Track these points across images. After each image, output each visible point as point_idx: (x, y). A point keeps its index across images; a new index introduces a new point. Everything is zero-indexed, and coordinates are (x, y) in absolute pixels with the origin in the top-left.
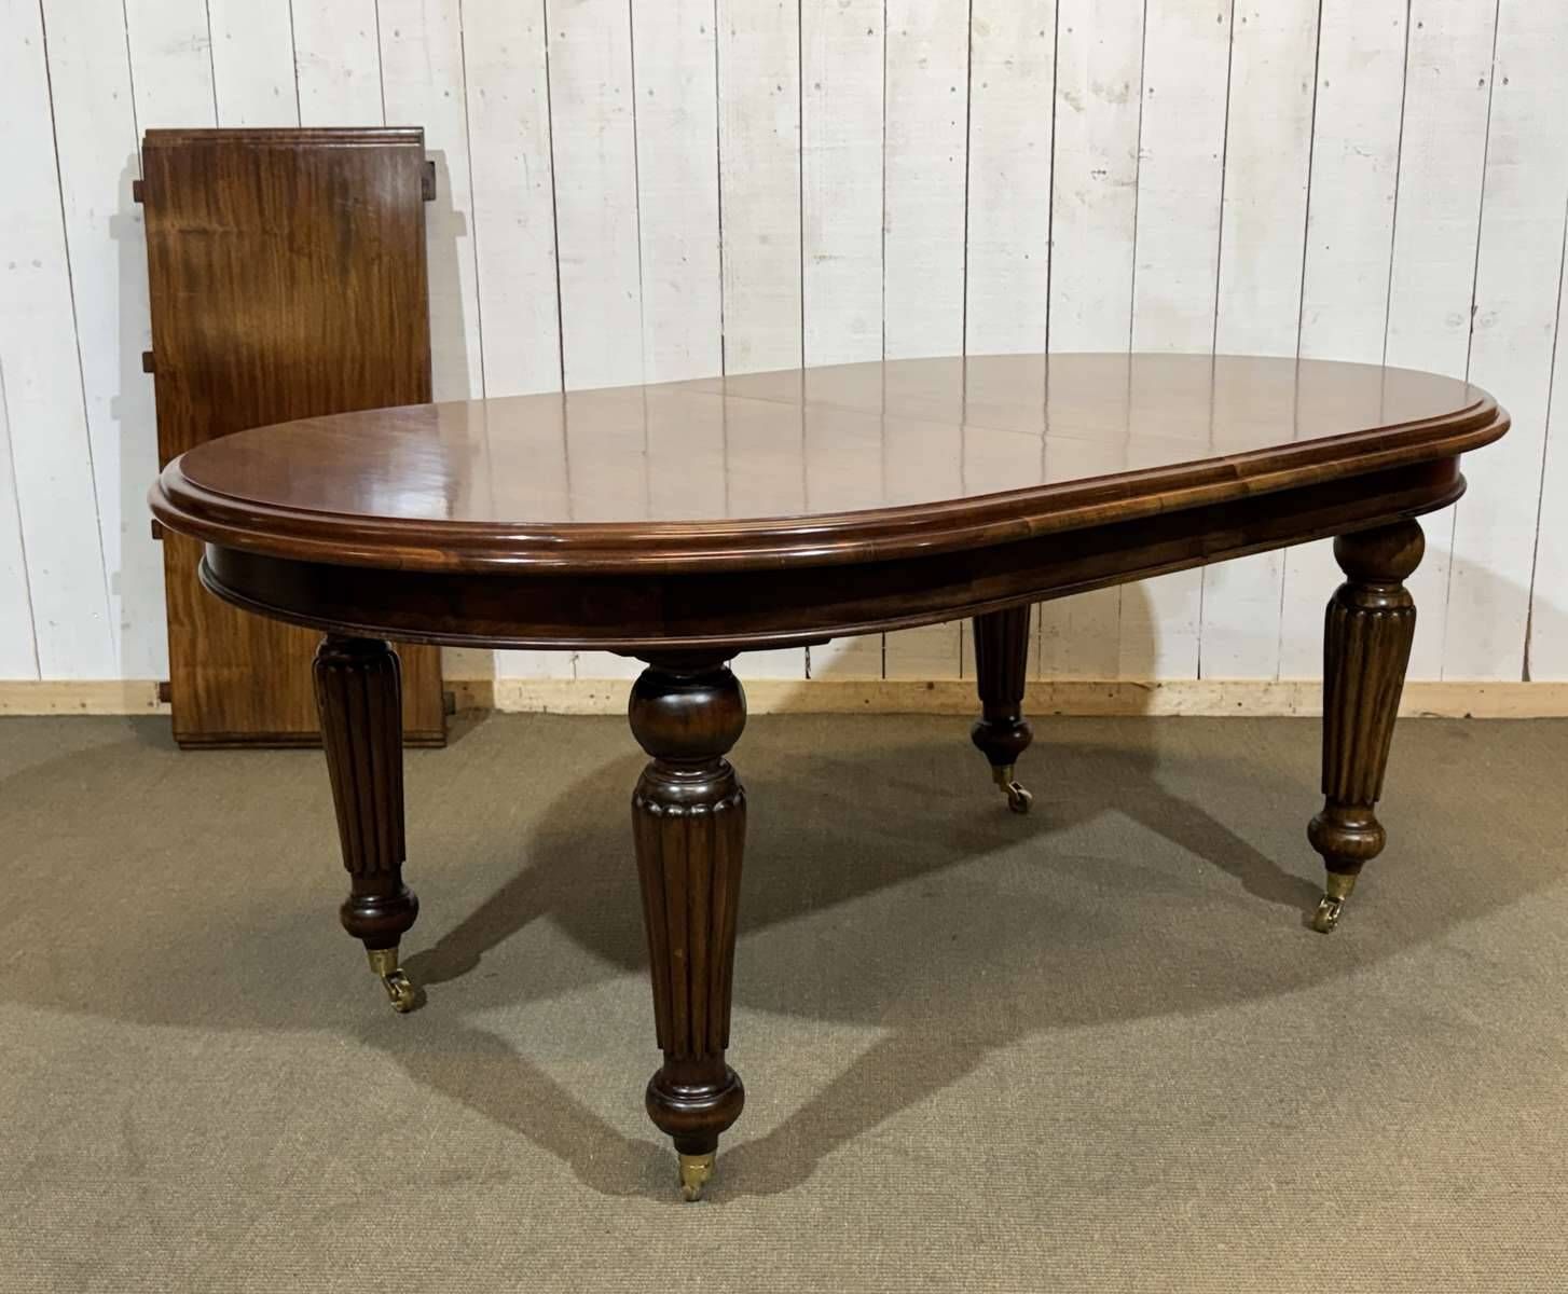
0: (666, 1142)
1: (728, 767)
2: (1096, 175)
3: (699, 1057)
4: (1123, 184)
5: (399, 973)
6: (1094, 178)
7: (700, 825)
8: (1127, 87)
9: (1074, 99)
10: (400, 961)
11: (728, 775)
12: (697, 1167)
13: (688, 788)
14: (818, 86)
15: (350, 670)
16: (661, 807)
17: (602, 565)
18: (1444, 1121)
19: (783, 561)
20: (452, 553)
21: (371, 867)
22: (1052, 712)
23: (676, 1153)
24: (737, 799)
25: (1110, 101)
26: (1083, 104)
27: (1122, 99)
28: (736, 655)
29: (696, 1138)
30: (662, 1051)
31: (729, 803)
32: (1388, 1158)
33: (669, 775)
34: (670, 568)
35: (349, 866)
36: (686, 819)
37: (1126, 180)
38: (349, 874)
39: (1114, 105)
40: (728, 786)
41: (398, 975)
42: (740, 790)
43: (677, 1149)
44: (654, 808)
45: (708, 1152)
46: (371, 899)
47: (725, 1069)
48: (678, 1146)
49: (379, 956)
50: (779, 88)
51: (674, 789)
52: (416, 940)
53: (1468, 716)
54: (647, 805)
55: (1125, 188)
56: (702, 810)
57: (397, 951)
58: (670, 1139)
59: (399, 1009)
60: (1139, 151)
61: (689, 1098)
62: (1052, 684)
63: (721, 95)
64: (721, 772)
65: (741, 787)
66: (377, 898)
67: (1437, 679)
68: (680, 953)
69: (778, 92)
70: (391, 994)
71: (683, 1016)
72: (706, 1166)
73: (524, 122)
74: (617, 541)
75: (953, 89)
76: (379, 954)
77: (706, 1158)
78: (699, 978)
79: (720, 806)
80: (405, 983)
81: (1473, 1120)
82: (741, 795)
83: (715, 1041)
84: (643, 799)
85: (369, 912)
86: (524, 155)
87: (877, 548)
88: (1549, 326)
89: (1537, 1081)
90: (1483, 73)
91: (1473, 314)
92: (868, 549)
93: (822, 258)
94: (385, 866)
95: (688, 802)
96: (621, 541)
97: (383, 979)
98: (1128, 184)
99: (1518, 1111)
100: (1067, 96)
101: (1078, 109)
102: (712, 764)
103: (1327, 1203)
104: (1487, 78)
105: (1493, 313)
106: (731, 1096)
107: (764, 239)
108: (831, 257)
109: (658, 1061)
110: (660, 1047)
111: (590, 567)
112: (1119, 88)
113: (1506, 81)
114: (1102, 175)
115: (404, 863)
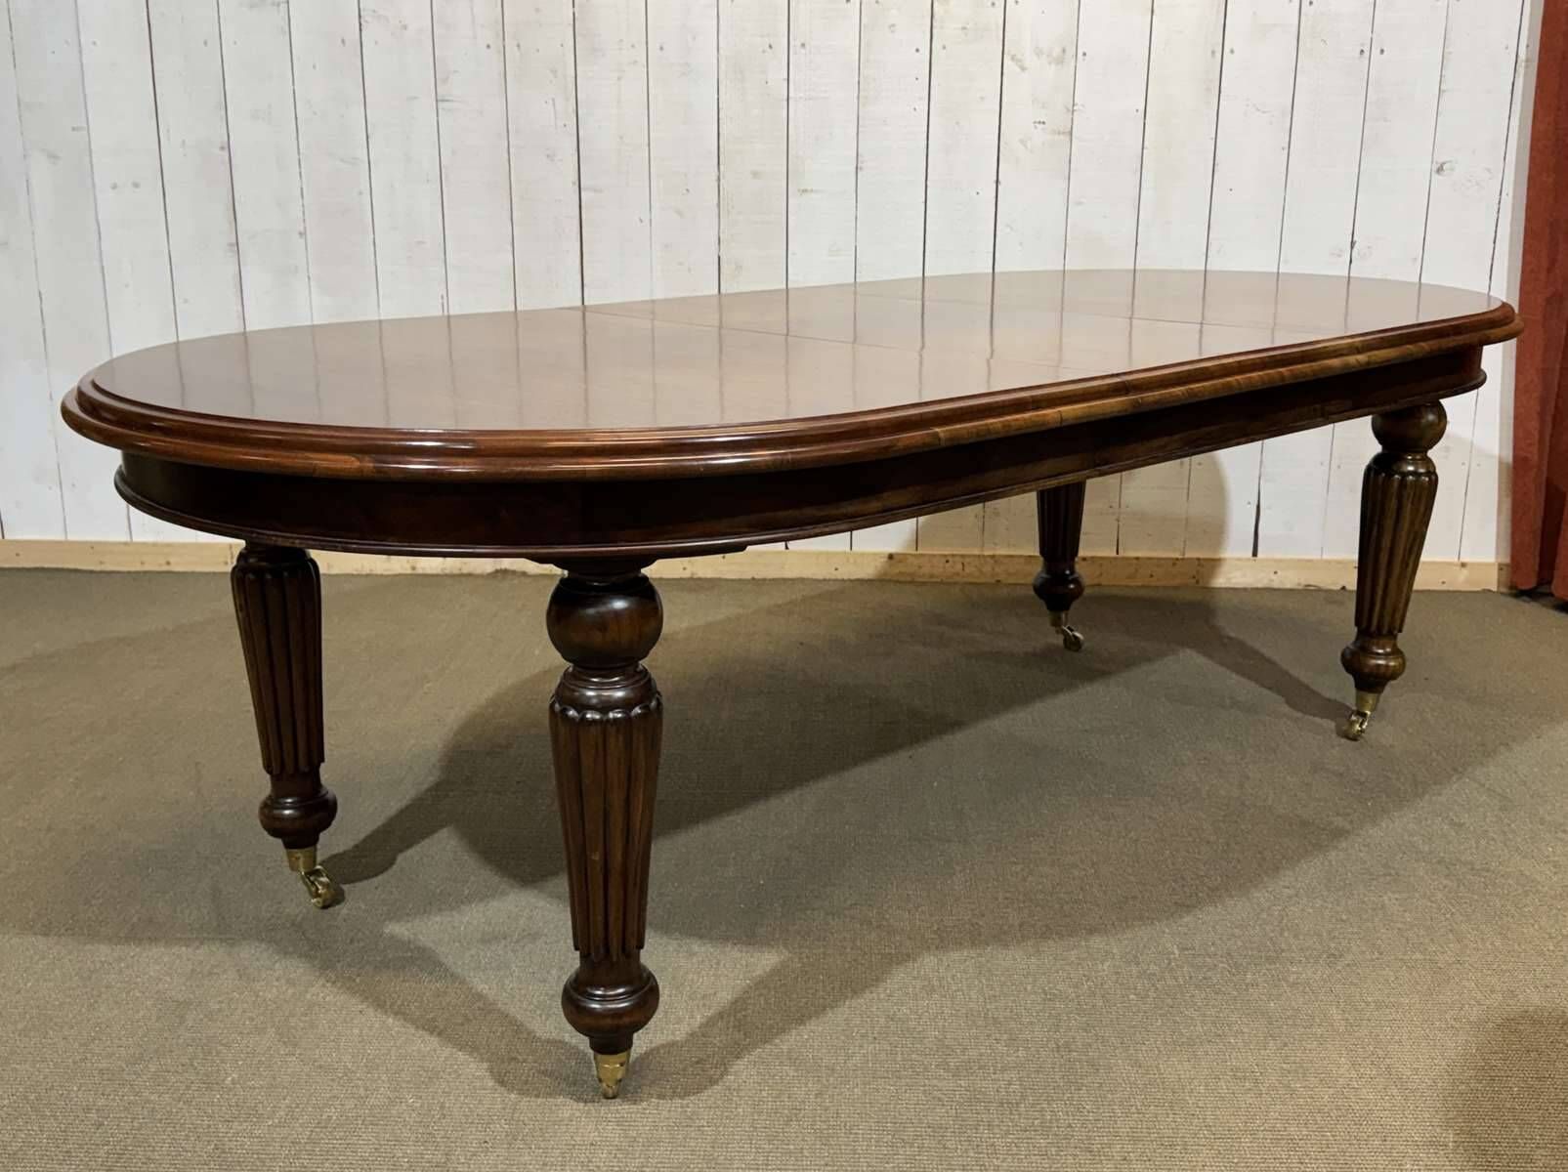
0: (582, 1042)
1: (645, 672)
2: (1037, 125)
3: (615, 959)
4: (1059, 133)
5: (318, 870)
6: (1036, 127)
7: (618, 731)
8: (1064, 51)
9: (1020, 61)
10: (319, 859)
11: (646, 679)
12: (612, 1065)
13: (606, 694)
14: (803, 45)
15: (269, 577)
16: (579, 712)
17: (521, 473)
18: (1319, 903)
19: (702, 469)
20: (367, 458)
21: (290, 768)
22: (993, 581)
23: (591, 1052)
24: (653, 704)
25: (1050, 63)
26: (1027, 64)
27: (1060, 61)
28: (653, 562)
29: (611, 1038)
30: (578, 953)
31: (646, 708)
32: (1273, 931)
33: (585, 681)
34: (588, 475)
35: (268, 768)
36: (604, 723)
37: (1062, 130)
38: (268, 776)
39: (1053, 66)
40: (645, 690)
41: (318, 873)
42: (657, 695)
43: (592, 1048)
44: (572, 713)
45: (622, 1051)
46: (289, 800)
47: (642, 969)
48: (594, 1046)
49: (299, 855)
50: (770, 47)
51: (591, 693)
52: (333, 841)
53: (1344, 588)
54: (564, 711)
55: (1062, 137)
56: (619, 715)
57: (316, 850)
58: (587, 1040)
59: (320, 905)
60: (1073, 105)
61: (604, 999)
62: (993, 557)
63: (721, 51)
64: (637, 678)
65: (659, 693)
66: (296, 799)
67: (1319, 557)
68: (597, 857)
69: (768, 50)
70: (310, 890)
71: (600, 918)
72: (622, 1065)
73: (554, 72)
74: (533, 449)
75: (917, 50)
76: (299, 853)
77: (622, 1056)
78: (615, 880)
79: (637, 710)
80: (324, 879)
81: (1343, 903)
82: (658, 700)
83: (634, 943)
84: (560, 705)
85: (287, 812)
86: (553, 100)
87: (794, 456)
88: (1415, 259)
89: (1397, 874)
90: (1362, 45)
91: (1352, 247)
92: (785, 457)
93: (805, 191)
94: (303, 766)
95: (606, 706)
96: (535, 449)
97: (302, 877)
98: (1064, 133)
99: (1380, 896)
100: (1013, 58)
101: (1023, 69)
102: (630, 670)
103: (1221, 965)
104: (1366, 49)
105: (1369, 247)
106: (646, 995)
107: (755, 175)
108: (812, 191)
109: (573, 962)
110: (576, 949)
111: (507, 473)
112: (1057, 51)
113: (1382, 51)
114: (1042, 126)
115: (322, 765)
